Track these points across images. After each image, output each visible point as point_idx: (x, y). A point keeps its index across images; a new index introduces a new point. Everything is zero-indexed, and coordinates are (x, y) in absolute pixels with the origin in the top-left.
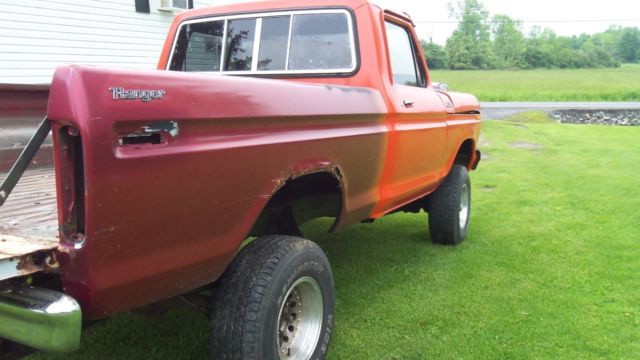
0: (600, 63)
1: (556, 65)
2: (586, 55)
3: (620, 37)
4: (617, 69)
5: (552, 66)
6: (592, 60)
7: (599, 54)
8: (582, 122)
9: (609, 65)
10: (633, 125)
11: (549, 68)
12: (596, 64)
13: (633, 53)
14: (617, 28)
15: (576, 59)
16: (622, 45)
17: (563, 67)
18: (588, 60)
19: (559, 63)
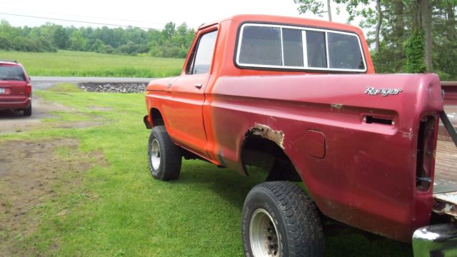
0: (44, 48)
1: (12, 48)
2: (34, 42)
3: (53, 31)
4: (55, 54)
5: (10, 49)
6: (38, 46)
7: (43, 42)
8: (98, 91)
9: (50, 50)
10: (129, 92)
11: (7, 50)
12: (42, 49)
13: (64, 43)
14: (51, 25)
15: (27, 45)
16: (56, 37)
17: (18, 49)
18: (36, 46)
19: (14, 47)
